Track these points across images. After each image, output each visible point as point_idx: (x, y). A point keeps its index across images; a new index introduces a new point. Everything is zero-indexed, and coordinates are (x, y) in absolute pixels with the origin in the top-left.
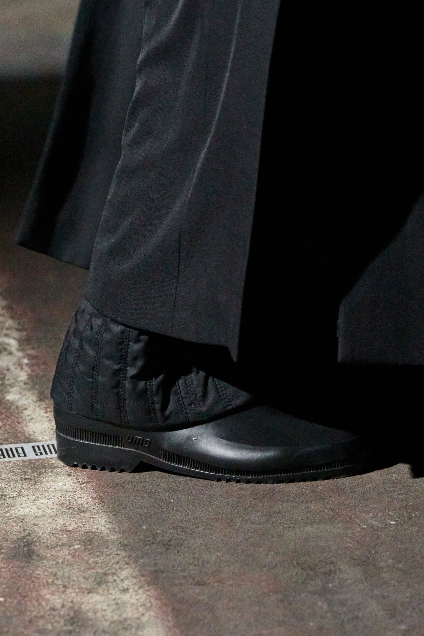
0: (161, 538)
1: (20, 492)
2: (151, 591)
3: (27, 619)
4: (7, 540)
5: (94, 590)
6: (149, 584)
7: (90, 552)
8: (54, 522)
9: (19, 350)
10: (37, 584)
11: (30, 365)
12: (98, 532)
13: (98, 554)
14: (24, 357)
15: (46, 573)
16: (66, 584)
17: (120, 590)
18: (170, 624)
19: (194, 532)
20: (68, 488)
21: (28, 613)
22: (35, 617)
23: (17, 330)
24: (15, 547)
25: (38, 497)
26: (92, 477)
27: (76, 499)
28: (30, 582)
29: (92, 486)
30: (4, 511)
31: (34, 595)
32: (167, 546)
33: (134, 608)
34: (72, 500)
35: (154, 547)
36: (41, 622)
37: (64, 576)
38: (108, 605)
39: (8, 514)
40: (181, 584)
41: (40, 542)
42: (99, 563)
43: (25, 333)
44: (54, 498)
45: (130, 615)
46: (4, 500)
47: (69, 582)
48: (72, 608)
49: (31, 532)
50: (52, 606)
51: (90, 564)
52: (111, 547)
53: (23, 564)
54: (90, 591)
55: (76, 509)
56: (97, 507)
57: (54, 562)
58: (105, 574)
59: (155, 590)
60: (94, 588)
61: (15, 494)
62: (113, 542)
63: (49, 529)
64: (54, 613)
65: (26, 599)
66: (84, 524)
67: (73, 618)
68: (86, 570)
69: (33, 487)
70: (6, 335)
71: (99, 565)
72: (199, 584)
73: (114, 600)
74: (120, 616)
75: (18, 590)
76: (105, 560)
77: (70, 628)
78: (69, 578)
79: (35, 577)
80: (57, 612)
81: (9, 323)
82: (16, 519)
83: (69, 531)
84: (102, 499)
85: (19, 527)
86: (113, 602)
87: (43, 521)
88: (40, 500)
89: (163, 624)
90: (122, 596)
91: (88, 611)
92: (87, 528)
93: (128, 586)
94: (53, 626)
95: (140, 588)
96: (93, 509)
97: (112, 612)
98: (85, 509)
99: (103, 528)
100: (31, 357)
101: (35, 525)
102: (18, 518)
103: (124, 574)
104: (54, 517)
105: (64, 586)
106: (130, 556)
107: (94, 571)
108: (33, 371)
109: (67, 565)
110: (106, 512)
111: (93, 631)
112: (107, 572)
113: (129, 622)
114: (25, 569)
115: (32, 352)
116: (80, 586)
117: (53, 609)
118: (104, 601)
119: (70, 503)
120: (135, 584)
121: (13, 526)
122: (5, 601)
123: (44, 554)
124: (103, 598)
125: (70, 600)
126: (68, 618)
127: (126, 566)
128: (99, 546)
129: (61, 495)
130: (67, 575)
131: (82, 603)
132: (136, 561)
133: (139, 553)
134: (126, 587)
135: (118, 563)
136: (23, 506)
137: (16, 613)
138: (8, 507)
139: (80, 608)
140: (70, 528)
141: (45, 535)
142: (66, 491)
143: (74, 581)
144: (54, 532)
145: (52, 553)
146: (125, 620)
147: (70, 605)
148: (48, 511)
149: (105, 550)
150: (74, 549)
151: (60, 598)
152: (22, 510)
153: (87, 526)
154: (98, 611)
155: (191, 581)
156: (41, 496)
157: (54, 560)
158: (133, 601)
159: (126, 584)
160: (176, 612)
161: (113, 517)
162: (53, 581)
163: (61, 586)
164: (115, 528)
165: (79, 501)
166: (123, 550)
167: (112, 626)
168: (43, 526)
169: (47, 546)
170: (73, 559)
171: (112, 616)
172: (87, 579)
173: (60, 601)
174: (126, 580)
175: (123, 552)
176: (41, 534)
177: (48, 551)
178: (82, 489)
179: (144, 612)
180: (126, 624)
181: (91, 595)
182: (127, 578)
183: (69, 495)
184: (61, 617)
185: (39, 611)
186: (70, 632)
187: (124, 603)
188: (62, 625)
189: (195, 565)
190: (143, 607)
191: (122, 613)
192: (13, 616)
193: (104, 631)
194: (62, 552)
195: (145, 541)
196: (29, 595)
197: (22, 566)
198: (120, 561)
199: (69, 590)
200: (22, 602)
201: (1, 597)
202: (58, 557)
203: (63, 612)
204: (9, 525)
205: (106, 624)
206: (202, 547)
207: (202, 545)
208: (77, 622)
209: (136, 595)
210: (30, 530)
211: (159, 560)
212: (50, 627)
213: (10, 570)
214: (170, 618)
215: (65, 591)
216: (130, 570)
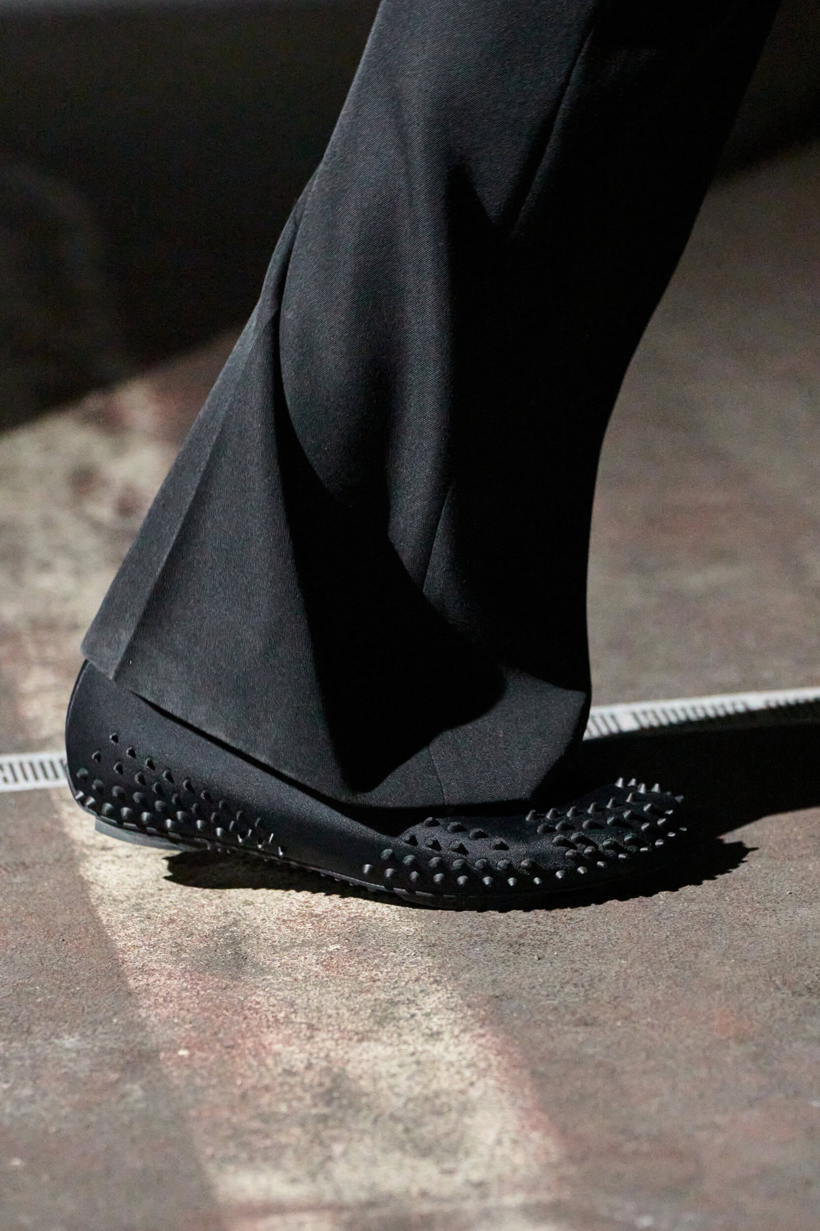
2: (488, 1037)
3: (237, 1091)
4: (191, 934)
5: (370, 1035)
6: (483, 1022)
7: (362, 958)
10: (254, 1023)
13: (376, 961)
15: (272, 1001)
16: (314, 1022)
17: (423, 1035)
18: (529, 1104)
21: (239, 1080)
22: (254, 1088)
24: (208, 947)
28: (241, 1018)
31: (250, 1044)
32: (516, 945)
35: (490, 948)
36: (266, 1099)
37: (308, 1006)
38: (401, 1065)
40: (549, 1024)
41: (258, 938)
45: (445, 1085)
47: (319, 1019)
48: (327, 1070)
49: (238, 918)
50: (287, 1067)
51: (361, 983)
52: (402, 948)
53: (225, 982)
54: (363, 1037)
57: (288, 979)
58: (393, 1003)
59: (496, 1035)
60: (371, 1031)
62: (407, 938)
63: (276, 911)
64: (291, 1080)
65: (234, 1052)
67: (330, 1091)
68: (353, 995)
71: (379, 984)
72: (583, 1023)
73: (413, 1054)
74: (425, 1086)
75: (216, 1033)
76: (391, 974)
77: (324, 1110)
78: (318, 1010)
79: (250, 1009)
80: (298, 1079)
83: (316, 916)
85: (214, 907)
86: (414, 1058)
89: (514, 1103)
90: (428, 1047)
91: (360, 1077)
92: (353, 911)
93: (440, 1026)
94: (290, 1107)
95: (464, 1031)
97: (409, 1078)
101: (247, 903)
103: (430, 1002)
105: (310, 1026)
106: (442, 966)
107: (369, 996)
109: (315, 985)
111: (372, 1117)
112: (397, 999)
113: (444, 1099)
114: (229, 993)
116: (343, 1027)
117: (289, 1073)
118: (392, 1057)
120: (455, 1022)
121: (203, 906)
122: (191, 1056)
123: (268, 962)
124: (389, 1051)
125: (322, 1055)
126: (320, 1090)
127: (434, 986)
128: (379, 946)
130: (314, 1004)
131: (348, 1061)
132: (455, 977)
133: (461, 960)
134: (435, 1029)
135: (417, 980)
137: (215, 1081)
139: (344, 1070)
140: (318, 911)
141: (268, 924)
143: (330, 1017)
144: (285, 918)
145: (283, 961)
146: (437, 1095)
147: (324, 1064)
149: (392, 954)
150: (327, 952)
151: (302, 1050)
154: (380, 1076)
155: (568, 1017)
157: (289, 975)
158: (452, 1057)
159: (435, 1023)
160: (539, 1079)
162: (286, 1017)
163: (304, 1027)
166: (429, 954)
167: (411, 1106)
168: (263, 906)
169: (273, 946)
170: (327, 973)
171: (410, 1087)
172: (357, 1013)
173: (303, 1056)
174: (435, 1014)
175: (427, 959)
176: (259, 921)
177: (276, 956)
179: (474, 1078)
180: (438, 1102)
181: (365, 1044)
182: (437, 1011)
184: (306, 1088)
185: (261, 1076)
186: (324, 1119)
187: (433, 1062)
188: (307, 1105)
189: (576, 985)
190: (473, 1069)
191: (430, 1081)
192: (209, 1086)
193: (393, 1118)
194: (302, 958)
195: (471, 936)
196: (239, 1045)
197: (224, 986)
198: (423, 977)
199: (321, 1035)
200: (226, 1057)
201: (180, 1048)
202: (295, 968)
203: (309, 1078)
204: (194, 902)
205: (398, 1103)
206: (589, 949)
207: (588, 945)
208: (339, 1098)
209: (456, 1046)
210: (240, 915)
211: (501, 974)
212: (283, 1108)
213: (198, 993)
214: (527, 1091)
215: (311, 1037)
216: (442, 995)
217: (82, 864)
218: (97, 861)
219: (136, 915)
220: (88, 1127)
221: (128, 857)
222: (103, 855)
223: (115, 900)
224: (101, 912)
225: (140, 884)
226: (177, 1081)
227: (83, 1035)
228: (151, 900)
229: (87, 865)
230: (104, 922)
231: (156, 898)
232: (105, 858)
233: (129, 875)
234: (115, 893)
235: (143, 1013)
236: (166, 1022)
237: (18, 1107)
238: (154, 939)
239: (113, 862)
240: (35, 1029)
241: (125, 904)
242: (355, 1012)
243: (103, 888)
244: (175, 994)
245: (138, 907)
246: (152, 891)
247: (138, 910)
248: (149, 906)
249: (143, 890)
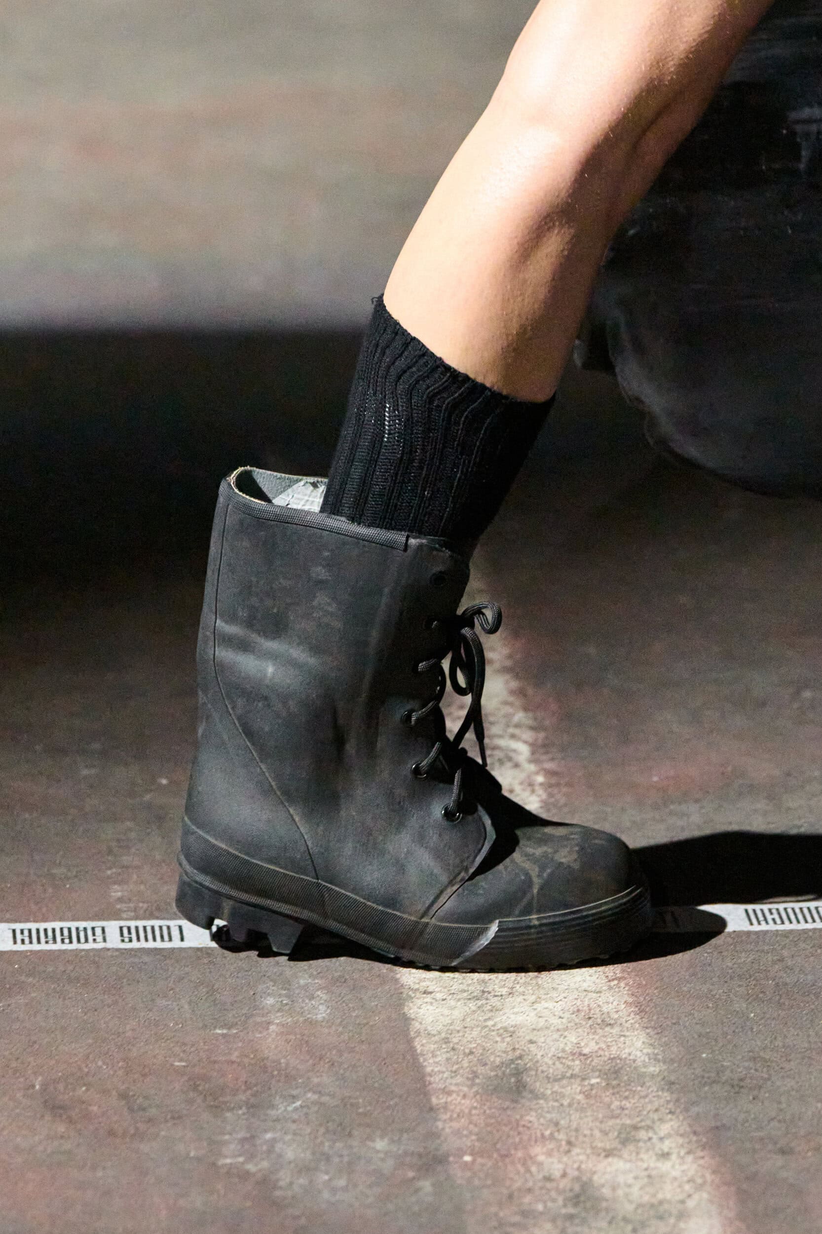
0: (731, 1074)
1: (512, 988)
2: (707, 1159)
3: (505, 1192)
4: (485, 1064)
5: (615, 1152)
6: (704, 1147)
7: (616, 1090)
8: (561, 1039)
9: (530, 761)
10: (525, 1138)
11: (547, 786)
12: (630, 1060)
13: (627, 1093)
14: (537, 773)
15: (542, 1120)
16: (573, 1139)
17: (656, 1155)
18: (731, 1215)
19: (782, 1068)
20: (589, 986)
21: (508, 1183)
22: (519, 1190)
23: (532, 728)
24: (497, 1075)
25: (540, 998)
26: (629, 970)
27: (601, 1003)
28: (516, 1133)
29: (627, 984)
30: (485, 1018)
31: (520, 1154)
32: (738, 1087)
33: (676, 1184)
34: (593, 1005)
35: (716, 1088)
36: (527, 1199)
37: (569, 1127)
38: (636, 1178)
39: (490, 1023)
40: (754, 1151)
41: (537, 1070)
42: (627, 1109)
43: (542, 735)
44: (566, 1000)
45: (668, 1196)
46: (487, 999)
47: (577, 1137)
48: (577, 1179)
49: (524, 1053)
50: (547, 1174)
51: (613, 1110)
52: (648, 1084)
53: (507, 1103)
54: (609, 1154)
55: (599, 1021)
56: (633, 1019)
57: (556, 1104)
58: (636, 1128)
59: (713, 1157)
60: (615, 1149)
61: (504, 991)
62: (653, 1076)
63: (553, 1049)
64: (549, 1185)
65: (507, 1160)
66: (609, 1046)
67: (577, 1196)
68: (605, 1120)
69: (534, 982)
70: (513, 736)
71: (626, 1112)
72: (783, 1152)
73: (646, 1169)
74: (654, 1196)
75: (495, 1144)
76: (637, 1105)
77: (571, 1210)
78: (577, 1130)
79: (524, 1126)
80: (554, 1184)
81: (520, 716)
82: (501, 1031)
83: (584, 1055)
84: (641, 1006)
85: (505, 1044)
86: (646, 1173)
87: (544, 1036)
88: (543, 1002)
89: (720, 1213)
90: (659, 1164)
91: (603, 1186)
92: (614, 1052)
93: (670, 1148)
94: (545, 1207)
95: (689, 1153)
96: (626, 1021)
97: (641, 1188)
98: (612, 1022)
99: (639, 1054)
100: (549, 773)
101: (531, 1042)
102: (506, 1030)
103: (665, 1129)
104: (562, 1032)
105: (569, 1143)
106: (678, 1100)
107: (618, 1121)
108: (551, 795)
109: (577, 1110)
110: (647, 1028)
111: (608, 1219)
112: (639, 1125)
113: (666, 1206)
114: (509, 1112)
115: (549, 765)
116: (594, 1144)
117: (548, 1179)
118: (630, 1171)
119: (590, 1010)
120: (682, 1146)
121: (497, 1042)
122: (474, 1161)
123: (542, 1090)
124: (628, 1166)
125: (576, 1166)
126: (571, 1194)
127: (670, 1116)
128: (629, 1083)
129: (576, 996)
130: (574, 1125)
131: (595, 1173)
132: (687, 1110)
133: (693, 1096)
134: (666, 1150)
135: (657, 1110)
136: (515, 1010)
137: (489, 1182)
138: (492, 1011)
139: (591, 1180)
140: (586, 1051)
141: (546, 1060)
142: (585, 991)
143: (585, 1136)
144: (560, 1055)
145: (554, 1089)
146: (661, 1203)
147: (576, 1173)
148: (555, 1021)
149: (639, 1088)
150: (589, 1084)
151: (559, 1162)
152: (513, 1016)
153: (614, 1049)
154: (619, 1185)
155: (770, 1147)
156: (546, 996)
157: (557, 1101)
158: (674, 1173)
159: (666, 1146)
160: (743, 1196)
161: (655, 1036)
162: (552, 1134)
163: (564, 1143)
164: (657, 1054)
165: (605, 1009)
166: (668, 1090)
167: (639, 1211)
168: (543, 1045)
169: (548, 1078)
170: (588, 1101)
171: (641, 1196)
172: (607, 1134)
173: (561, 1166)
174: (667, 1138)
175: (666, 1094)
176: (539, 1057)
177: (549, 1086)
178: (610, 988)
179: (692, 1191)
180: (661, 1209)
181: (610, 1159)
182: (669, 1136)
183: (589, 997)
184: (559, 1192)
185: (526, 1180)
186: (571, 1217)
187: (661, 1176)
188: (558, 1205)
189: (779, 1121)
190: (691, 1184)
191: (657, 1192)
192: (483, 1187)
193: (625, 1220)
194: (569, 1088)
195: (703, 1077)
196: (512, 1155)
197: (505, 1107)
198: (661, 1108)
199: (576, 1151)
200: (500, 1164)
201: (465, 1153)
202: (563, 1096)
203: (563, 1184)
204: (489, 1039)
205: (630, 1208)
206: (793, 1093)
207: (793, 1089)
208: (584, 1202)
209: (680, 1164)
210: (523, 1050)
211: (723, 1109)
212: (540, 1207)
213: (485, 1112)
214: (731, 1203)
215: (569, 1151)
216: (675, 1124)
217: (407, 1003)
218: (419, 1002)
219: (444, 1046)
220: (386, 1214)
221: (444, 1000)
222: (424, 998)
223: (429, 1034)
224: (417, 1045)
225: (450, 1022)
226: (459, 1182)
227: (392, 1141)
228: (457, 1035)
229: (411, 1005)
230: (419, 1051)
231: (461, 1034)
232: (425, 1000)
233: (442, 1015)
234: (429, 1028)
235: (440, 1125)
236: (457, 1133)
237: (335, 1195)
238: (455, 1067)
239: (431, 1003)
240: (355, 1133)
241: (436, 1037)
242: (606, 1133)
243: (421, 1023)
244: (467, 1111)
245: (446, 1041)
246: (458, 1028)
247: (446, 1043)
248: (455, 1040)
249: (451, 1027)
